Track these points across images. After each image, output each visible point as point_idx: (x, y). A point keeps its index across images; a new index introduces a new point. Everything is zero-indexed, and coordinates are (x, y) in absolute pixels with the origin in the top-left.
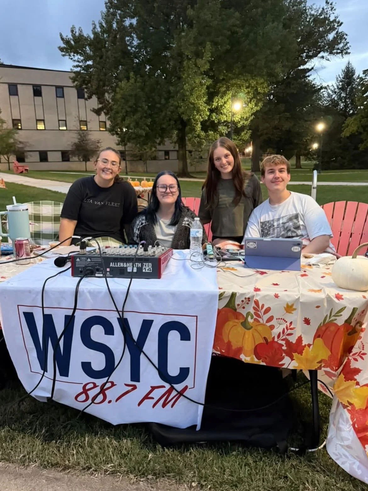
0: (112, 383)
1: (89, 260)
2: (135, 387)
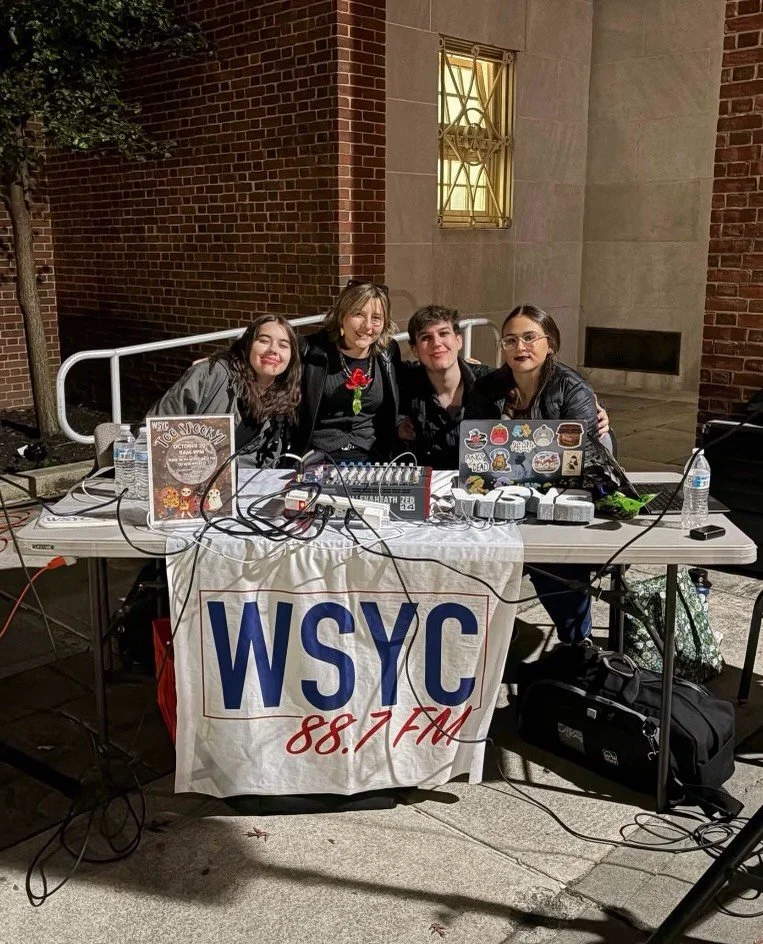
0: (349, 716)
2: (389, 715)
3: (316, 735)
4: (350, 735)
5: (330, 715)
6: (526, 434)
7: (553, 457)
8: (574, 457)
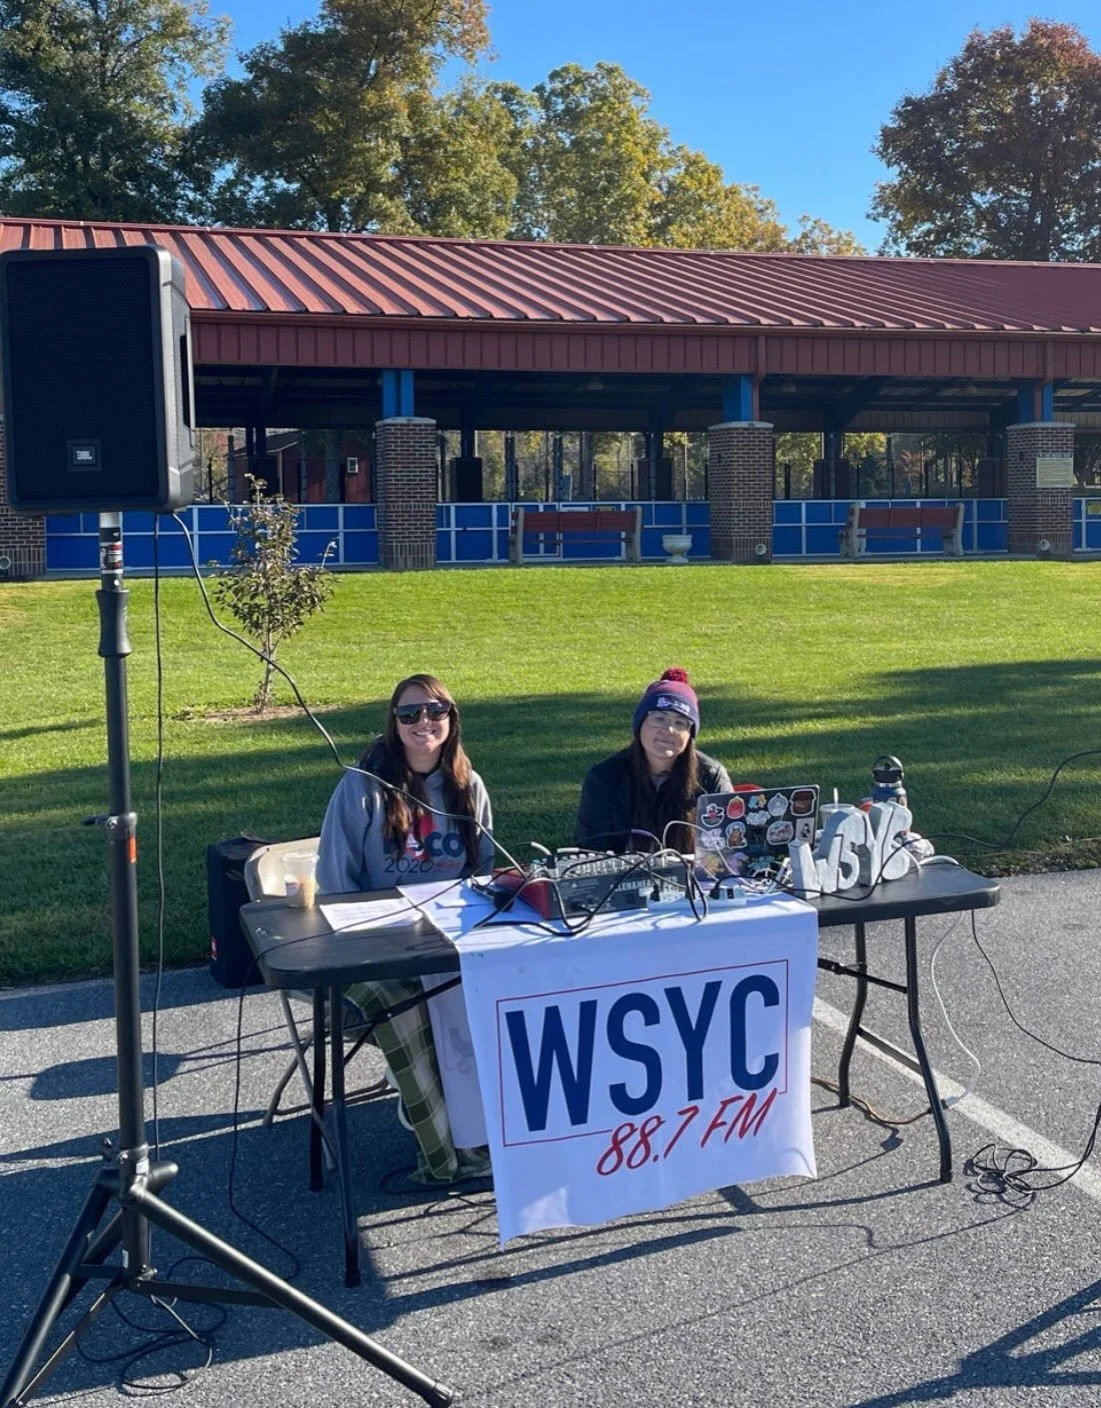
0: (658, 1118)
1: (574, 886)
2: (695, 1109)
3: (627, 1148)
4: (658, 1141)
5: (638, 1120)
6: (762, 804)
7: (787, 826)
8: (807, 825)
